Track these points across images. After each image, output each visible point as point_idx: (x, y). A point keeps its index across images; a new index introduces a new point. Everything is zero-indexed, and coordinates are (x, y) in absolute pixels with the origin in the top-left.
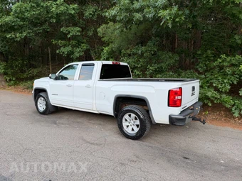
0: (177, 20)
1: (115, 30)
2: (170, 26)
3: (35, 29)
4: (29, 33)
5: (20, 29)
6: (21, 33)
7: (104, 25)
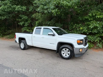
0: (58, 13)
1: (39, 16)
2: (56, 15)
3: (9, 15)
4: (7, 17)
5: (3, 15)
6: (4, 17)
7: (35, 14)
